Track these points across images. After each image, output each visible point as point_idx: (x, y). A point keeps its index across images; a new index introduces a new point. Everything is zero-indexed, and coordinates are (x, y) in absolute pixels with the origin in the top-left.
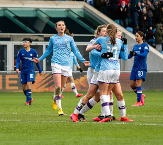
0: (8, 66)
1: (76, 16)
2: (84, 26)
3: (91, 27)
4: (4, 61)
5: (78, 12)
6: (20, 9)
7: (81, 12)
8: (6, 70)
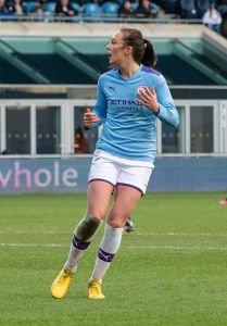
0: (62, 145)
1: (188, 53)
2: (203, 71)
3: (216, 72)
4: (55, 136)
5: (192, 44)
6: (86, 40)
7: (198, 44)
8: (60, 153)
